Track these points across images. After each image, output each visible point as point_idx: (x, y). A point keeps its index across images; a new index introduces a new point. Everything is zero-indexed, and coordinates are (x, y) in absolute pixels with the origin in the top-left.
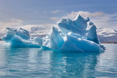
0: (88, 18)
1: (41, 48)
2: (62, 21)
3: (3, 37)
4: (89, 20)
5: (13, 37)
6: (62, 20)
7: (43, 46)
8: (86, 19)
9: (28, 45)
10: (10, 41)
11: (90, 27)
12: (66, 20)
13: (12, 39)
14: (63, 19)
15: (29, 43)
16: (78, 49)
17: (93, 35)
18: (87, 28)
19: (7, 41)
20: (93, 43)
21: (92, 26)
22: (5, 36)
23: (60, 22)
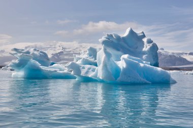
0: (143, 33)
1: (77, 79)
2: (107, 38)
3: (13, 63)
4: (144, 36)
5: (29, 63)
6: (106, 36)
7: (82, 77)
8: (140, 35)
9: (50, 74)
10: (23, 69)
11: (149, 47)
12: (111, 36)
13: (27, 66)
14: (108, 35)
15: (53, 71)
16: (142, 79)
17: (154, 59)
18: (144, 47)
19: (20, 69)
20: (161, 71)
21: (151, 44)
22: (17, 61)
23: (103, 39)
